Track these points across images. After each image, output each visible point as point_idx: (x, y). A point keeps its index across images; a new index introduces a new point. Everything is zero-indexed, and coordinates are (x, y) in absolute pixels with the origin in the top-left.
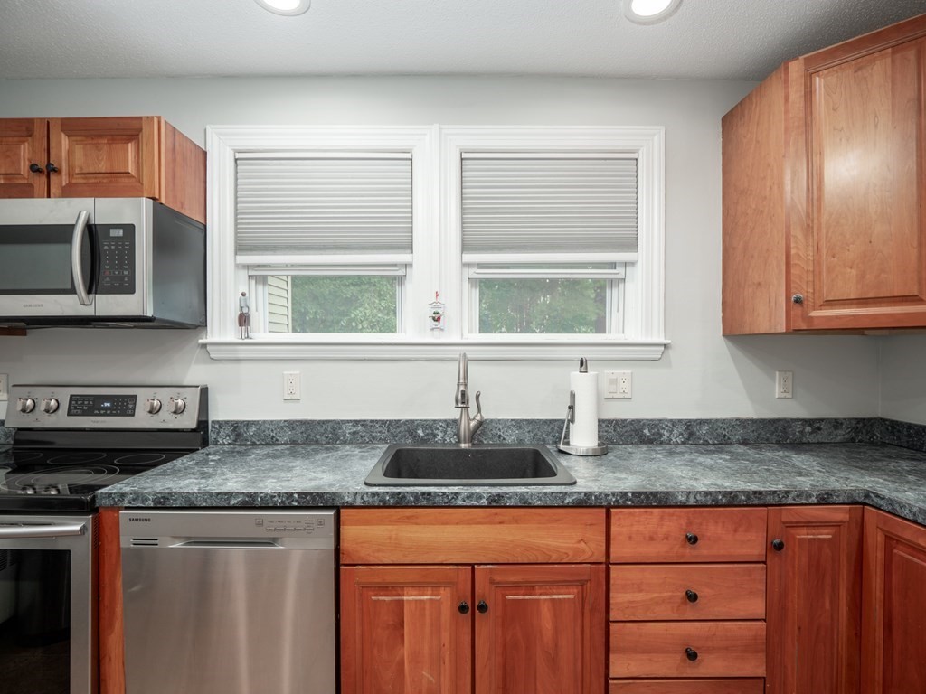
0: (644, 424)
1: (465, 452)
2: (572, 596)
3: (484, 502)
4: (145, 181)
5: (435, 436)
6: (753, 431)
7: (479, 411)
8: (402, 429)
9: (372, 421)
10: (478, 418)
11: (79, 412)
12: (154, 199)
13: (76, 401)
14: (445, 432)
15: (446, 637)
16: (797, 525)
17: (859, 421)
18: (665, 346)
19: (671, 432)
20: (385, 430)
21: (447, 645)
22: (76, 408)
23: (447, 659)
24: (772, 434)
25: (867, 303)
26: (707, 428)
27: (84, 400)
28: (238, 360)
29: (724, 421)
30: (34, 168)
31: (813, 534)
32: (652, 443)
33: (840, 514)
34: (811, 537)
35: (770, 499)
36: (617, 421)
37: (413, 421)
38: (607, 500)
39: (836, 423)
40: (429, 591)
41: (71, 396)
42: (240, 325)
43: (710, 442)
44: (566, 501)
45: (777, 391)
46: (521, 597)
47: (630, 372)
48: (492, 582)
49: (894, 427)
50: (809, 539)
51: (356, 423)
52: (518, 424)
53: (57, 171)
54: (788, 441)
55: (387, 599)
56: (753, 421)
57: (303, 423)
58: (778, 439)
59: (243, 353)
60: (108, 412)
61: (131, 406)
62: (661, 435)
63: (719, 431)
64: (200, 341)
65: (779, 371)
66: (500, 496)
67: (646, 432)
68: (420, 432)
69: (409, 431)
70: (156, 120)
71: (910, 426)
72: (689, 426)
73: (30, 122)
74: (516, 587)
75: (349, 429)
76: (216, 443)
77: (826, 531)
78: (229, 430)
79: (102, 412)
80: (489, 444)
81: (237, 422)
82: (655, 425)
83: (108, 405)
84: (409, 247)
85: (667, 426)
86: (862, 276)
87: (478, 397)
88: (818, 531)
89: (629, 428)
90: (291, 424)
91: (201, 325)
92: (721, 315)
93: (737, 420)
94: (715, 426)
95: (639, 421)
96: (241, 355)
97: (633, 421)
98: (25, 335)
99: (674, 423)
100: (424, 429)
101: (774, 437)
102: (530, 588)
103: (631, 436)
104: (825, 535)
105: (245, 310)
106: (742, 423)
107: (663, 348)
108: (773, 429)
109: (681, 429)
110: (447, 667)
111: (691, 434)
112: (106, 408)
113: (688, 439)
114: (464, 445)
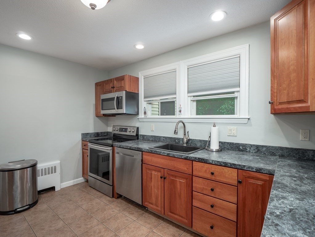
0: (240, 145)
1: (184, 146)
2: (184, 181)
4: (125, 87)
5: (180, 142)
6: (287, 152)
7: (188, 136)
8: (173, 140)
10: (188, 138)
12: (126, 91)
15: (160, 183)
16: (249, 177)
18: (249, 119)
19: (250, 148)
20: (169, 139)
21: (160, 186)
22: (120, 130)
23: (160, 189)
24: (296, 154)
25: (290, 103)
26: (265, 149)
29: (273, 147)
30: (112, 88)
31: (255, 182)
32: (243, 151)
34: (254, 182)
35: (238, 167)
36: (231, 143)
37: (175, 138)
38: (192, 159)
40: (157, 172)
41: (119, 128)
42: (144, 114)
43: (267, 154)
44: (183, 157)
45: (301, 137)
46: (173, 178)
47: (236, 127)
48: (168, 173)
50: (253, 183)
51: (164, 137)
52: (200, 141)
53: (114, 87)
54: (305, 158)
55: (150, 172)
56: (287, 148)
57: (154, 136)
58: (300, 157)
59: (145, 120)
61: (127, 130)
62: (246, 149)
63: (270, 150)
64: (138, 118)
65: (301, 129)
66: (169, 154)
67: (241, 147)
69: (174, 140)
70: (126, 75)
72: (257, 147)
73: (111, 79)
74: (173, 176)
75: (162, 139)
76: (140, 139)
77: (261, 182)
80: (193, 146)
82: (244, 145)
84: (175, 94)
85: (249, 146)
86: (288, 93)
87: (188, 132)
88: (257, 181)
89: (235, 146)
90: (152, 136)
91: (138, 114)
93: (279, 147)
94: (269, 149)
95: (238, 144)
97: (236, 143)
98: (115, 116)
99: (252, 146)
100: (178, 140)
101: (297, 156)
102: (176, 177)
103: (235, 148)
104: (260, 183)
105: (145, 111)
106: (281, 148)
107: (247, 120)
108: (297, 152)
109: (255, 148)
110: (160, 190)
111: (258, 150)
112: (124, 131)
113: (257, 152)
114: (185, 145)
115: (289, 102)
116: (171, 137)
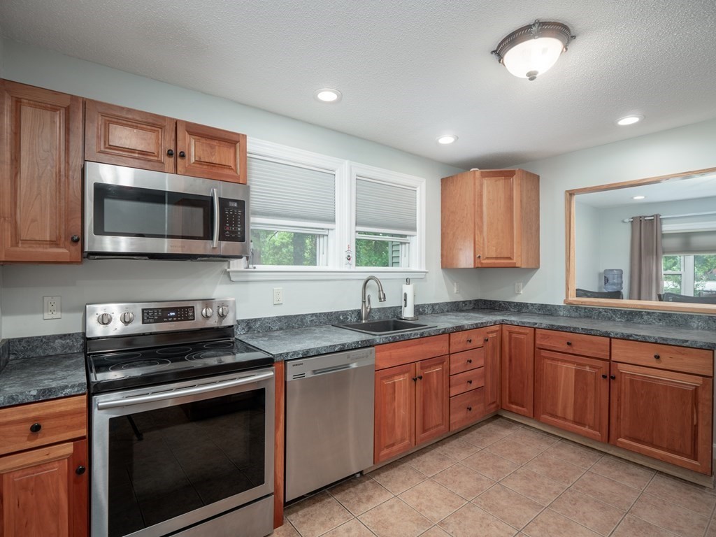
0: (420, 306)
2: (441, 369)
3: (419, 336)
5: (347, 318)
6: (450, 307)
8: (333, 316)
9: (320, 314)
10: (369, 308)
11: (151, 320)
13: (148, 313)
14: (351, 316)
15: (407, 394)
16: (489, 333)
17: (476, 300)
19: (428, 309)
20: (326, 318)
21: (408, 398)
22: (148, 318)
24: (455, 307)
26: (438, 306)
27: (154, 312)
28: (247, 282)
29: (442, 303)
30: (169, 153)
32: (423, 314)
33: (497, 328)
34: (493, 336)
37: (338, 312)
39: (470, 302)
40: (403, 376)
41: (143, 310)
43: (439, 312)
46: (428, 372)
48: (421, 368)
49: (485, 302)
51: (313, 315)
53: (184, 156)
54: (459, 310)
55: (390, 382)
57: (286, 317)
60: (175, 319)
61: (191, 314)
62: (425, 311)
64: (227, 270)
65: (456, 283)
67: (421, 310)
68: (341, 317)
69: (336, 317)
71: (491, 301)
74: (426, 368)
75: (309, 318)
77: (495, 334)
78: (244, 325)
79: (170, 319)
81: (249, 320)
83: (174, 314)
84: (333, 220)
85: (427, 306)
86: (496, 250)
90: (279, 319)
92: (440, 260)
94: (440, 306)
96: (251, 279)
100: (343, 316)
101: (455, 309)
102: (430, 368)
103: (416, 312)
106: (447, 304)
107: (425, 273)
112: (172, 317)
114: (364, 321)
115: (496, 258)
116: (328, 313)
